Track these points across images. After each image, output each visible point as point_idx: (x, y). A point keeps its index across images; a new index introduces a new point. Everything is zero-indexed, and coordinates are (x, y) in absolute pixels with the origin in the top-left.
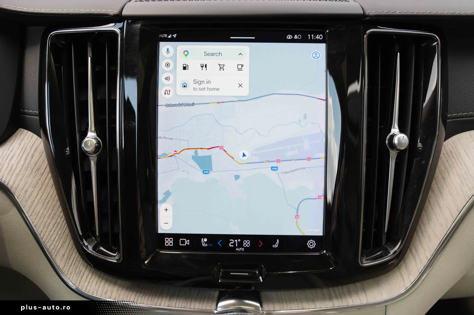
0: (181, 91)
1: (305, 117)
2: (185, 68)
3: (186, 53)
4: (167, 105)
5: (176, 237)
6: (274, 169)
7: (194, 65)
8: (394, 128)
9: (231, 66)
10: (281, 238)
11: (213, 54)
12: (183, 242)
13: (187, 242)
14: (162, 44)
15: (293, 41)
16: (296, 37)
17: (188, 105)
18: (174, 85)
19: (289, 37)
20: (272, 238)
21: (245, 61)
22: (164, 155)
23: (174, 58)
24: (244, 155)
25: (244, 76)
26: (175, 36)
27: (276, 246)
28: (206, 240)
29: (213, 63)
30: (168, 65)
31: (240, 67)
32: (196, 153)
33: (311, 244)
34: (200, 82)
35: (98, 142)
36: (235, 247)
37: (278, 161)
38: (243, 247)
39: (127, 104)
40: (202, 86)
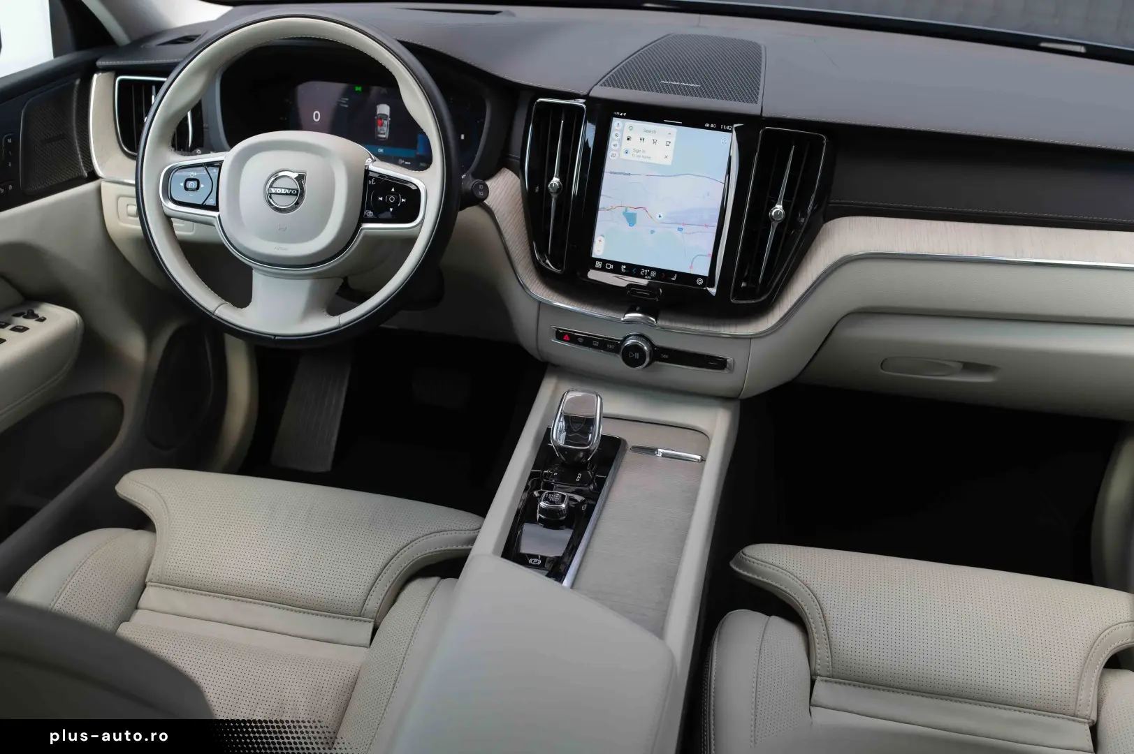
0: (623, 156)
1: (708, 195)
2: (628, 139)
3: (631, 128)
4: (611, 173)
5: (604, 262)
6: (680, 229)
7: (636, 139)
8: (780, 204)
9: (661, 141)
10: (679, 274)
11: (650, 132)
12: (609, 266)
13: (611, 267)
14: (614, 119)
15: (709, 128)
16: (712, 126)
17: (625, 174)
18: (619, 151)
19: (707, 125)
20: (672, 273)
21: (673, 140)
22: (604, 208)
23: (622, 131)
24: (660, 216)
25: (670, 151)
26: (625, 114)
27: (674, 279)
28: (625, 267)
29: (649, 138)
30: (617, 135)
31: (668, 143)
32: (626, 210)
33: (700, 282)
34: (638, 151)
35: (560, 185)
36: (645, 275)
37: (684, 224)
38: (650, 276)
39: (586, 144)
40: (639, 154)
